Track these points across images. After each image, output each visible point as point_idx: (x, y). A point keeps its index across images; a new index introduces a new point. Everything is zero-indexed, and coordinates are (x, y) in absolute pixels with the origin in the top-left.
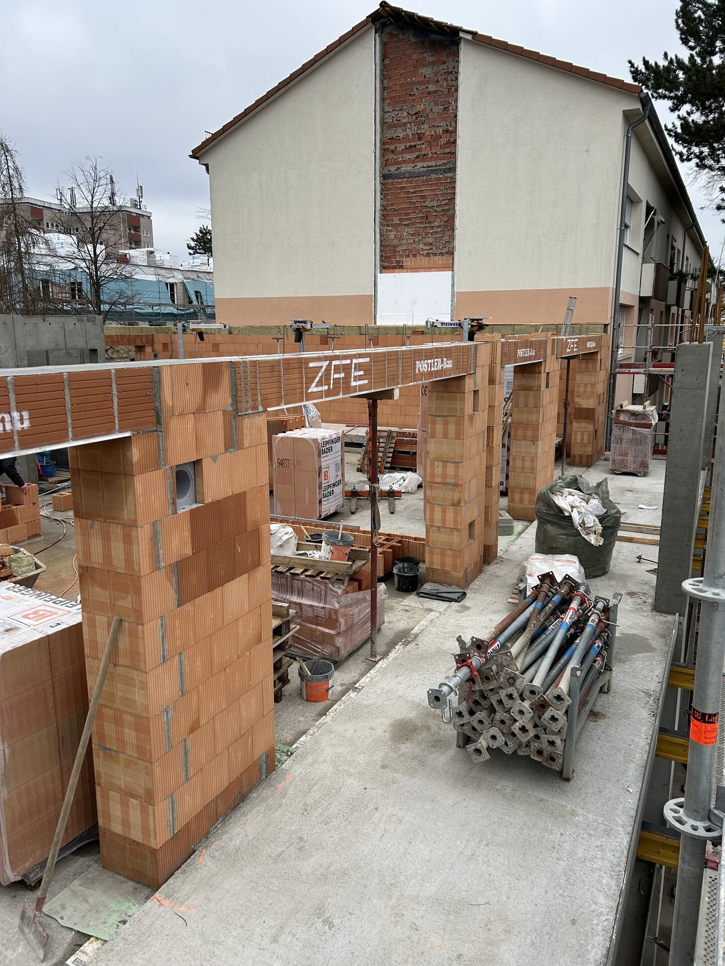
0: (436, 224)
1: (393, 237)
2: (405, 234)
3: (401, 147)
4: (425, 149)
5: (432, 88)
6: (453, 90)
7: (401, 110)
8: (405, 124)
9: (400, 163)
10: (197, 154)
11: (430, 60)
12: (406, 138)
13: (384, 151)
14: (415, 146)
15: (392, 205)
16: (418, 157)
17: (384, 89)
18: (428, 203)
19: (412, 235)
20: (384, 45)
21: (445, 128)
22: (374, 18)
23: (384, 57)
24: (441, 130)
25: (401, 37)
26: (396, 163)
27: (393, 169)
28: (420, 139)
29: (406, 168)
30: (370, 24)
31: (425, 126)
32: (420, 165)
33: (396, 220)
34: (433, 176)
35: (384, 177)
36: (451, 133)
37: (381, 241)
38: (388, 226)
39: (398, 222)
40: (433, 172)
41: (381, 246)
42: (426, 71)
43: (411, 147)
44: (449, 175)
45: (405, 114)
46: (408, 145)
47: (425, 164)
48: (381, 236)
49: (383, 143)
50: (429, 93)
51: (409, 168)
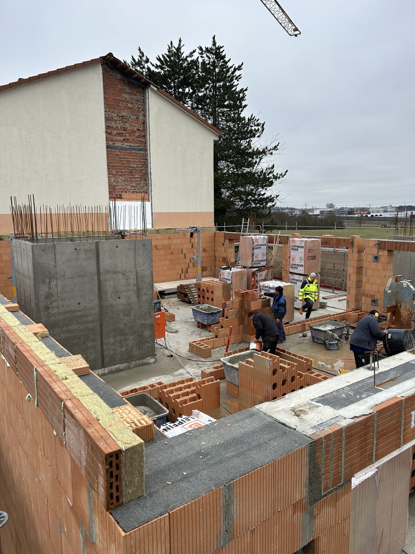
0: (137, 176)
1: (113, 181)
2: (120, 180)
3: (115, 132)
4: (128, 137)
5: (130, 105)
6: (141, 110)
7: (113, 112)
8: (116, 120)
9: (114, 141)
11: (128, 91)
12: (117, 128)
15: (113, 163)
16: (124, 140)
18: (131, 165)
19: (124, 181)
22: (103, 58)
24: (136, 128)
25: (111, 73)
27: (111, 143)
28: (125, 130)
29: (117, 144)
31: (127, 125)
32: (126, 144)
35: (108, 147)
38: (111, 174)
39: (115, 173)
40: (133, 149)
42: (126, 96)
43: (120, 133)
44: (144, 152)
45: (116, 115)
47: (129, 144)
50: (128, 108)
51: (119, 144)
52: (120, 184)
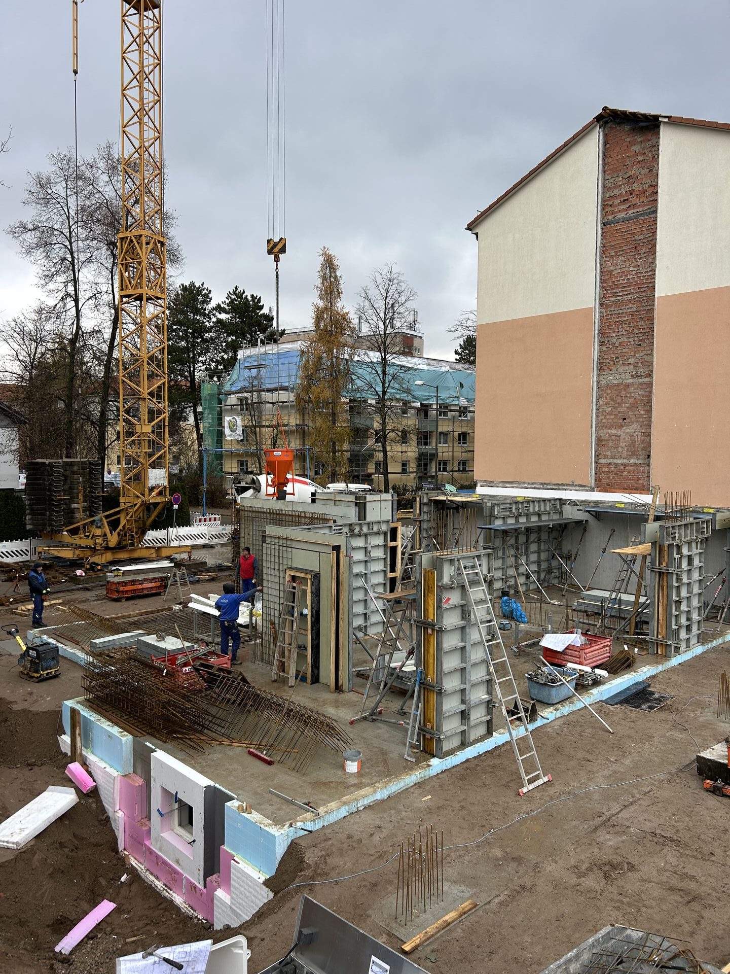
0: (643, 251)
1: (610, 265)
2: (619, 261)
3: (617, 201)
4: (635, 200)
5: (640, 158)
6: (655, 158)
7: (617, 176)
8: (620, 186)
9: (616, 213)
10: (470, 228)
11: (639, 140)
12: (621, 195)
13: (604, 206)
14: (627, 200)
15: (610, 242)
16: (629, 206)
17: (605, 164)
18: (636, 238)
19: (624, 261)
20: (606, 136)
21: (650, 184)
22: (599, 118)
23: (606, 143)
24: (647, 185)
25: (618, 128)
26: (613, 212)
27: (610, 218)
28: (631, 194)
29: (619, 216)
30: (596, 123)
31: (636, 185)
32: (630, 212)
33: (613, 253)
34: (641, 218)
35: (604, 224)
36: (655, 186)
37: (601, 269)
38: (606, 257)
40: (641, 215)
41: (601, 272)
42: (636, 148)
43: (624, 200)
44: (653, 215)
45: (621, 179)
46: (622, 199)
47: (635, 211)
48: (601, 265)
49: (604, 201)
50: (639, 162)
51: (623, 215)
52: (619, 267)
